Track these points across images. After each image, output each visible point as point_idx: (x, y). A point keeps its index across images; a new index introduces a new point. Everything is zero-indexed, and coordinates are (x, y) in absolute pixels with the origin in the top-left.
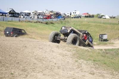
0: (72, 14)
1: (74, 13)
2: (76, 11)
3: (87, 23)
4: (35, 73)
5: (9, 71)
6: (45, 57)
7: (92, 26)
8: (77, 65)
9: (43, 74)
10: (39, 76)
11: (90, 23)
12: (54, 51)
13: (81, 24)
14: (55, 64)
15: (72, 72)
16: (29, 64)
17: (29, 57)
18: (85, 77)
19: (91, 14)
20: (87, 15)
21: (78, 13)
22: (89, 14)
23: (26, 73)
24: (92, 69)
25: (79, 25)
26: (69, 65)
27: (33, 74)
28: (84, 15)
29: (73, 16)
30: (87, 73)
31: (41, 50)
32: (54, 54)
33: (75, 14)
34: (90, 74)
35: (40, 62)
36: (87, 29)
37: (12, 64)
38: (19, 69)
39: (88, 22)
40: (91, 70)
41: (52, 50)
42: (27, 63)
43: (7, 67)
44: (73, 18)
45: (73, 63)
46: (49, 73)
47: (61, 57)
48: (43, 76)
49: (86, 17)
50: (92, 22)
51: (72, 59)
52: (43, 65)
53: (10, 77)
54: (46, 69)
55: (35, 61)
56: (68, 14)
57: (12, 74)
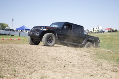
0: (95, 29)
1: (96, 28)
2: (98, 26)
3: (110, 36)
4: (43, 70)
5: (13, 68)
6: (59, 57)
7: (115, 39)
8: (96, 64)
9: (52, 71)
10: (48, 73)
11: (113, 37)
12: (71, 52)
13: (104, 38)
14: (70, 63)
15: (90, 70)
16: (38, 63)
17: (40, 57)
18: (105, 74)
19: (114, 29)
20: (110, 30)
21: (101, 28)
22: (112, 29)
23: (32, 70)
24: (115, 67)
25: (103, 39)
26: (87, 63)
27: (40, 71)
28: (107, 30)
29: (96, 31)
30: (108, 71)
31: (56, 51)
32: (70, 55)
33: (98, 29)
34: (113, 72)
35: (52, 60)
36: (110, 42)
37: (18, 62)
38: (25, 66)
39: (112, 36)
40: (114, 69)
41: (69, 51)
42: (36, 62)
43: (11, 64)
44: (96, 33)
45: (92, 62)
46: (61, 71)
47: (78, 57)
48: (53, 73)
49: (109, 32)
50: (115, 36)
51: (91, 58)
52: (56, 63)
53: (11, 74)
54: (57, 67)
55: (47, 60)
56: (91, 29)
57: (14, 71)
